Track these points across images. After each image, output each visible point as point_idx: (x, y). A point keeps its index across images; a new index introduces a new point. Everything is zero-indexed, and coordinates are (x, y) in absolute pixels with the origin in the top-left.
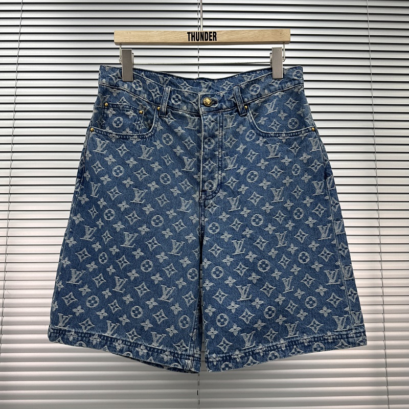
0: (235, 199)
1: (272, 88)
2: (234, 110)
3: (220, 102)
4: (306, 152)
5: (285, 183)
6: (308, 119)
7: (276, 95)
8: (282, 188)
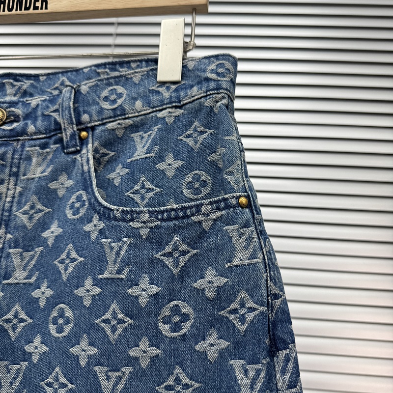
0: (15, 367)
1: (154, 98)
2: (53, 138)
3: (27, 117)
4: (215, 265)
5: (137, 359)
6: (231, 173)
7: (160, 115)
8: (127, 370)
